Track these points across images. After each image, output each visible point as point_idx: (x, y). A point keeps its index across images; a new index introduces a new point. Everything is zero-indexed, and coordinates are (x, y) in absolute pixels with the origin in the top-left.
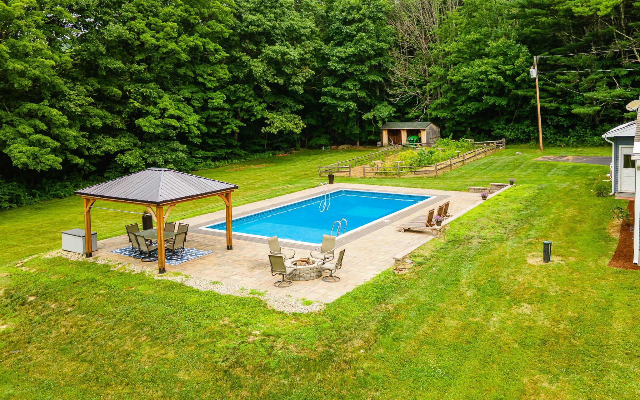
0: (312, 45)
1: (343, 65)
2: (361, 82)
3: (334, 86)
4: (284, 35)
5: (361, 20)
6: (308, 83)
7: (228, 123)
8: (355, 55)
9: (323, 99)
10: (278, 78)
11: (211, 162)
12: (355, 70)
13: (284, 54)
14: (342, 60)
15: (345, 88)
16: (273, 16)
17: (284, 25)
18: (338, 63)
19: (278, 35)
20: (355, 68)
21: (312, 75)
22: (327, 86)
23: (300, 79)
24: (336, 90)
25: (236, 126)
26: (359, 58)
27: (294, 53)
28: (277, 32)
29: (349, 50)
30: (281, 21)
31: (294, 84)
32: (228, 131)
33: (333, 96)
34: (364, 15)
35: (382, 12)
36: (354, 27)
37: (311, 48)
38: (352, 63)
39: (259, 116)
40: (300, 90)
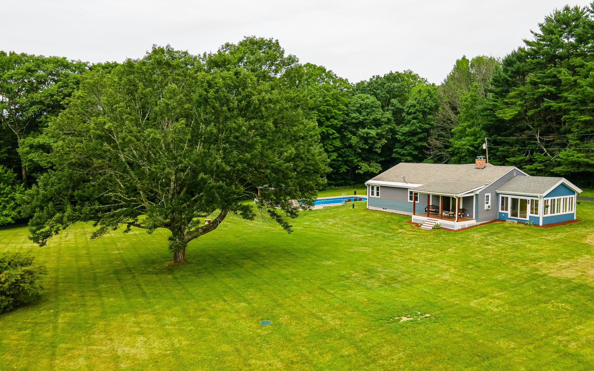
0: (387, 127)
1: (403, 137)
2: (414, 146)
3: (400, 148)
4: (371, 123)
5: (415, 113)
6: (383, 147)
7: (342, 168)
8: (410, 132)
9: (394, 155)
10: (366, 146)
11: (333, 187)
12: (411, 140)
13: (368, 134)
14: (404, 134)
15: (406, 150)
16: (365, 113)
17: (371, 118)
18: (402, 136)
19: (368, 123)
20: (410, 138)
21: (386, 143)
22: (397, 148)
23: (379, 145)
24: (400, 150)
25: (345, 169)
26: (413, 133)
27: (373, 133)
28: (367, 121)
29: (406, 129)
30: (371, 115)
31: (376, 148)
32: (341, 171)
33: (399, 154)
34: (417, 110)
35: (428, 108)
36: (411, 117)
37: (387, 129)
38: (409, 136)
39: (356, 164)
40: (379, 151)
